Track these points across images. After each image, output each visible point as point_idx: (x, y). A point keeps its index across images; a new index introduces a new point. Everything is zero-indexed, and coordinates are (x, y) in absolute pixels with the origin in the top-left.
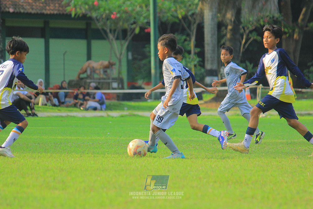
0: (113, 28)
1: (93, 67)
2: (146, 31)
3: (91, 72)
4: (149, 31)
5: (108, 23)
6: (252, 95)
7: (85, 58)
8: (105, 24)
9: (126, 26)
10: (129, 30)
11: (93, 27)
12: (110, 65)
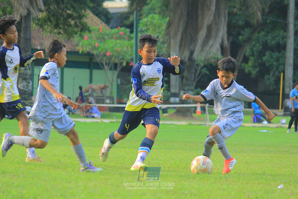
0: (108, 62)
1: (93, 89)
2: (130, 64)
3: (92, 91)
4: (132, 65)
5: (105, 58)
6: (202, 111)
7: (88, 82)
8: (102, 59)
9: (117, 61)
10: (118, 63)
11: (94, 61)
12: (105, 88)
